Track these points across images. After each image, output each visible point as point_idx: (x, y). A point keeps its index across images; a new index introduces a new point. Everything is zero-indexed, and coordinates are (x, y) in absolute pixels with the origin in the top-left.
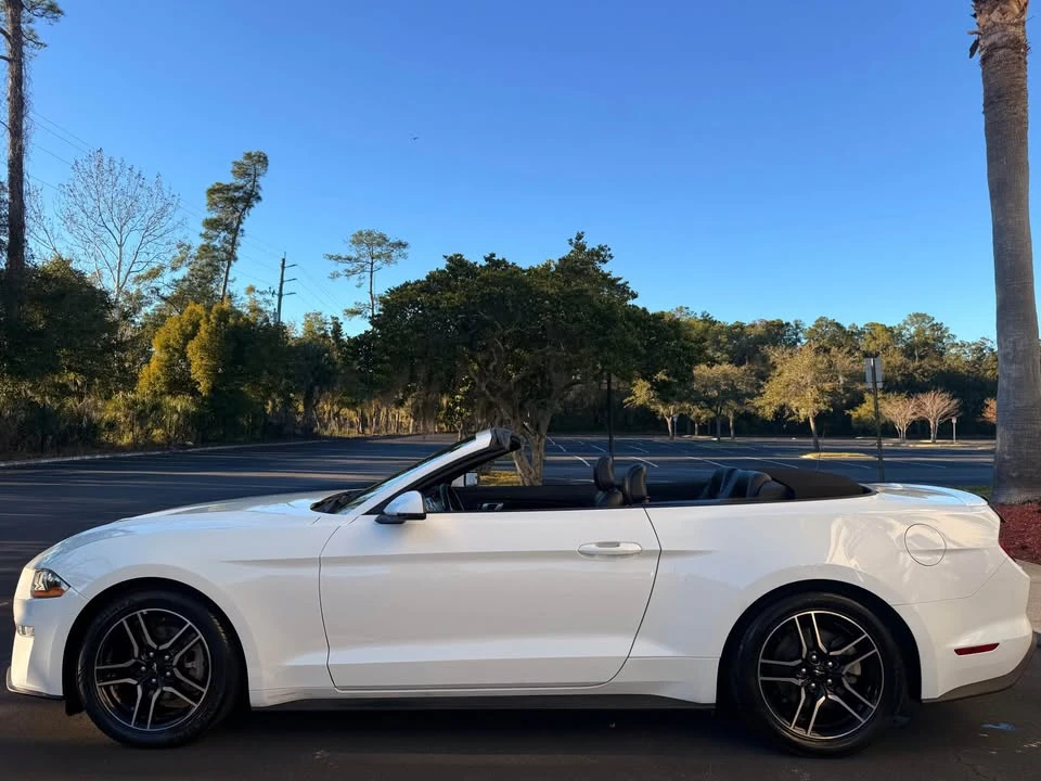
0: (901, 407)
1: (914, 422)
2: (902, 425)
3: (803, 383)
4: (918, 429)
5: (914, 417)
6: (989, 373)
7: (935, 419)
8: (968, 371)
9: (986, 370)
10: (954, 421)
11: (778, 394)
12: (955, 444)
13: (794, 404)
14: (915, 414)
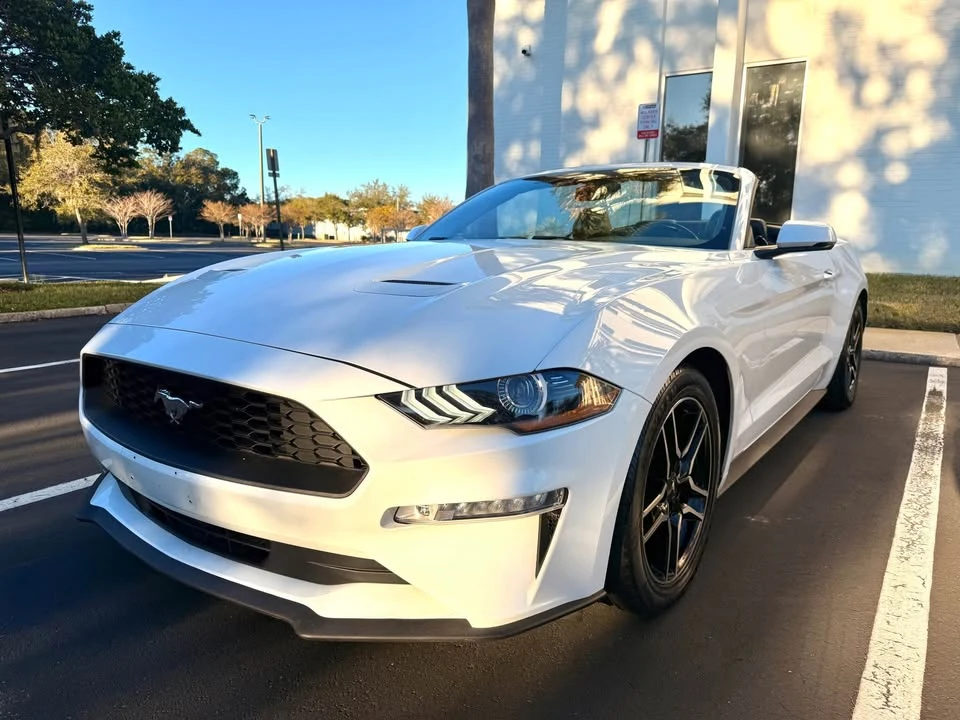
0: (121, 204)
1: (134, 219)
2: (123, 223)
3: (70, 171)
4: (138, 226)
5: (134, 215)
6: (178, 178)
7: (152, 217)
8: (161, 176)
9: (176, 176)
10: (170, 219)
11: (39, 181)
12: (172, 240)
13: (59, 193)
14: (134, 211)
